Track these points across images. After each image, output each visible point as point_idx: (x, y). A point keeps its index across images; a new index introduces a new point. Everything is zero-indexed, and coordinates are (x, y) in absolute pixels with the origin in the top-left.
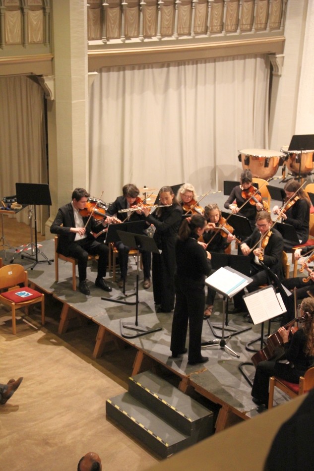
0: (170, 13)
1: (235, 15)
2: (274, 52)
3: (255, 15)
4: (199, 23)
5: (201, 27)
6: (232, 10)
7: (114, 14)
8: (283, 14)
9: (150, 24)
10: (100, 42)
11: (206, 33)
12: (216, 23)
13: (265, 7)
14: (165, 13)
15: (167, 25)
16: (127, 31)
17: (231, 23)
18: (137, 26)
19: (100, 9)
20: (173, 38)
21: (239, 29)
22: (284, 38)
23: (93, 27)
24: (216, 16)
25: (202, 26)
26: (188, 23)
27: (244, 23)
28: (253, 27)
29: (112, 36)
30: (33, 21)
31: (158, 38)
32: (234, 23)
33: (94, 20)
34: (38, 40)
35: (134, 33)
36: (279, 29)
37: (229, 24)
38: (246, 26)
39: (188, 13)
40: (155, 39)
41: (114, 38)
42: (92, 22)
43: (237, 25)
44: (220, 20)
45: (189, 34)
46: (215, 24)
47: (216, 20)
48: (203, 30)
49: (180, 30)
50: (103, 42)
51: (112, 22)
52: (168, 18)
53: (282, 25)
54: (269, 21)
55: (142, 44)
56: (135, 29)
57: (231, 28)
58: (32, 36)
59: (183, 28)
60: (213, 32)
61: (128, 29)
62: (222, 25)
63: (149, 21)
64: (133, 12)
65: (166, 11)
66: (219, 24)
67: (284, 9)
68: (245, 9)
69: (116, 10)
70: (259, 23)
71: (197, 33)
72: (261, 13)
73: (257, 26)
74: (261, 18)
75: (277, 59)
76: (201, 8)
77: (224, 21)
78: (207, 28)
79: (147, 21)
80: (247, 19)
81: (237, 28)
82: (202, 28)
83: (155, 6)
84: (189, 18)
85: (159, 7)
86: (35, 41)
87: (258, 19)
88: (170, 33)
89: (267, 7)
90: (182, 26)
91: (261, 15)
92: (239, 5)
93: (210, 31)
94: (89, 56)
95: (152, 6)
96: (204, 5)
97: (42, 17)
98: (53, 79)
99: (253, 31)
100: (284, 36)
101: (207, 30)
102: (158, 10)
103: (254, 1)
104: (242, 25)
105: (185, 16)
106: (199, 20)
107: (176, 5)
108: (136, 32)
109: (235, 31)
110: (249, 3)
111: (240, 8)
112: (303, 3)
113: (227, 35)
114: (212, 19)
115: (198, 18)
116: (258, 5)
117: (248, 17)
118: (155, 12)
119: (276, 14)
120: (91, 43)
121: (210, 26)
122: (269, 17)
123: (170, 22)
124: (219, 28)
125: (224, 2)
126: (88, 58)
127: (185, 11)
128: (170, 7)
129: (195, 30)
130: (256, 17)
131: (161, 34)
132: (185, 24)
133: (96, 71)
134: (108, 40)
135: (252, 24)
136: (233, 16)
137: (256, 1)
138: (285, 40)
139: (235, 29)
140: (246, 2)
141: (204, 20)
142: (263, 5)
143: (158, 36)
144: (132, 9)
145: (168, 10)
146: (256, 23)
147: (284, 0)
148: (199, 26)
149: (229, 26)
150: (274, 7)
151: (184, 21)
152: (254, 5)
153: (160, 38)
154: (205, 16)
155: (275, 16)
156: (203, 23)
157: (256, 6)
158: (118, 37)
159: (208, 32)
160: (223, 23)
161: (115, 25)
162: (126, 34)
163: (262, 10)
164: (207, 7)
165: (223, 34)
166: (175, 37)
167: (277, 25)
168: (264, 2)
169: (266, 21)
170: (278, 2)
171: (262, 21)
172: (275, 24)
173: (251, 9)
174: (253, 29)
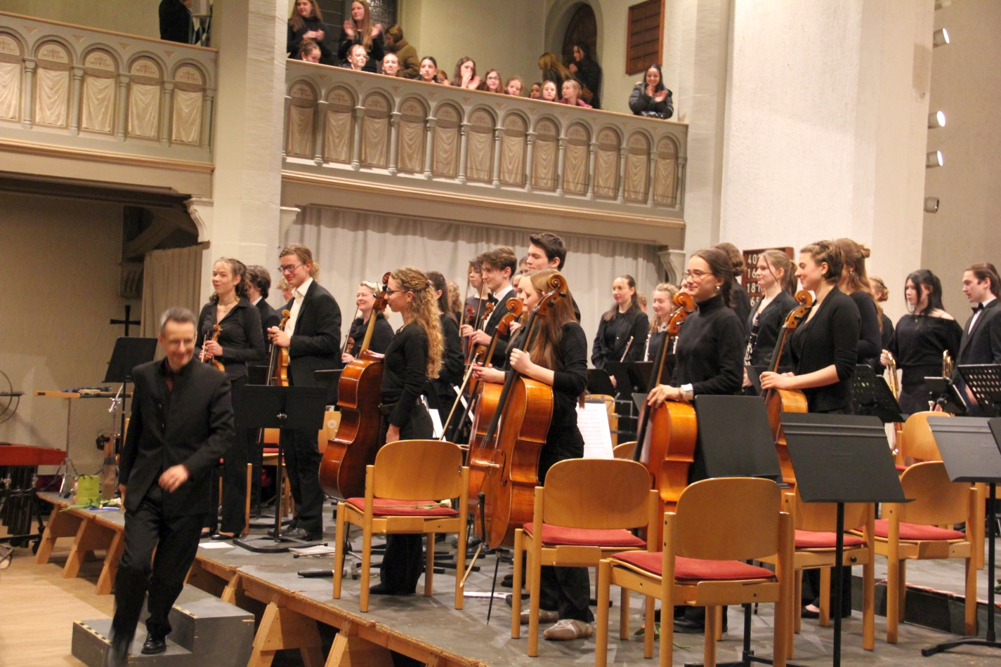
0: (450, 141)
1: (583, 168)
2: (664, 243)
3: (622, 174)
4: (510, 167)
5: (513, 176)
6: (575, 159)
7: (341, 122)
8: (679, 184)
9: (410, 152)
10: (311, 162)
11: (523, 186)
12: (544, 173)
13: (643, 167)
14: (442, 139)
15: (446, 159)
16: (366, 153)
17: (575, 179)
18: (384, 149)
19: (313, 109)
20: (457, 181)
21: (590, 189)
22: (683, 223)
23: (297, 135)
24: (545, 163)
25: (516, 174)
26: (488, 163)
27: (601, 183)
28: (620, 193)
29: (334, 156)
30: (183, 107)
31: (425, 176)
32: (581, 179)
33: (300, 126)
34: (190, 140)
35: (379, 160)
36: (674, 207)
37: (571, 180)
38: (606, 190)
39: (488, 148)
40: (417, 176)
41: (337, 161)
42: (295, 128)
43: (586, 185)
44: (552, 169)
45: (490, 182)
46: (543, 176)
47: (545, 168)
48: (519, 180)
49: (472, 173)
50: (316, 163)
51: (336, 134)
52: (447, 147)
53: (678, 201)
54: (651, 189)
55: (392, 179)
56: (381, 153)
57: (575, 188)
58: (178, 132)
59: (477, 170)
60: (535, 187)
61: (368, 150)
62: (556, 179)
63: (410, 146)
64: (377, 126)
65: (444, 137)
66: (550, 176)
67: (680, 175)
68: (601, 161)
69: (346, 117)
70: (632, 189)
71: (503, 183)
72: (636, 174)
73: (629, 195)
74: (636, 183)
75: (672, 258)
76: (513, 143)
77: (560, 172)
78: (524, 176)
79: (406, 145)
80: (607, 179)
81: (588, 190)
82: (516, 178)
83: (422, 125)
84: (489, 156)
85: (428, 125)
86: (184, 139)
87: (629, 184)
88: (451, 172)
89: (647, 166)
90: (476, 166)
91: (636, 178)
92: (589, 152)
93: (531, 184)
94: (284, 177)
95: (416, 123)
96: (520, 140)
97: (199, 103)
98: (211, 204)
99: (619, 201)
100: (683, 218)
101: (526, 181)
102: (427, 131)
103: (619, 150)
104: (598, 186)
105: (480, 151)
106: (510, 163)
107: (463, 129)
108: (382, 159)
109: (584, 194)
110: (610, 153)
111: (592, 156)
112: (711, 166)
113: (567, 196)
114: (536, 166)
115: (507, 158)
116: (627, 159)
117: (609, 177)
118: (420, 132)
119: (666, 181)
120: (290, 160)
121: (532, 177)
122: (652, 183)
123: (450, 154)
124: (550, 182)
125: (558, 140)
126: (283, 182)
127: (482, 142)
128: (451, 131)
129: (502, 178)
130: (625, 178)
131: (432, 170)
132: (481, 164)
133: (297, 206)
134: (326, 161)
135: (618, 190)
136: (579, 168)
137: (622, 152)
138: (685, 225)
139: (582, 189)
140: (602, 149)
141: (520, 165)
142: (638, 162)
143: (427, 173)
144: (377, 120)
145: (446, 135)
146: (626, 189)
147: (680, 161)
148: (510, 172)
149: (571, 184)
150: (661, 168)
151: (480, 159)
152: (620, 158)
153: (429, 177)
154: (521, 158)
155: (664, 185)
156: (518, 167)
157: (623, 161)
158: (347, 161)
159: (527, 185)
160: (558, 176)
161: (341, 141)
162: (363, 158)
163: (638, 169)
164: (526, 144)
165: (558, 193)
166: (460, 181)
167: (669, 200)
168: (640, 157)
169: (645, 190)
170: (669, 163)
171: (638, 188)
172: (666, 198)
173: (614, 163)
174: (619, 197)
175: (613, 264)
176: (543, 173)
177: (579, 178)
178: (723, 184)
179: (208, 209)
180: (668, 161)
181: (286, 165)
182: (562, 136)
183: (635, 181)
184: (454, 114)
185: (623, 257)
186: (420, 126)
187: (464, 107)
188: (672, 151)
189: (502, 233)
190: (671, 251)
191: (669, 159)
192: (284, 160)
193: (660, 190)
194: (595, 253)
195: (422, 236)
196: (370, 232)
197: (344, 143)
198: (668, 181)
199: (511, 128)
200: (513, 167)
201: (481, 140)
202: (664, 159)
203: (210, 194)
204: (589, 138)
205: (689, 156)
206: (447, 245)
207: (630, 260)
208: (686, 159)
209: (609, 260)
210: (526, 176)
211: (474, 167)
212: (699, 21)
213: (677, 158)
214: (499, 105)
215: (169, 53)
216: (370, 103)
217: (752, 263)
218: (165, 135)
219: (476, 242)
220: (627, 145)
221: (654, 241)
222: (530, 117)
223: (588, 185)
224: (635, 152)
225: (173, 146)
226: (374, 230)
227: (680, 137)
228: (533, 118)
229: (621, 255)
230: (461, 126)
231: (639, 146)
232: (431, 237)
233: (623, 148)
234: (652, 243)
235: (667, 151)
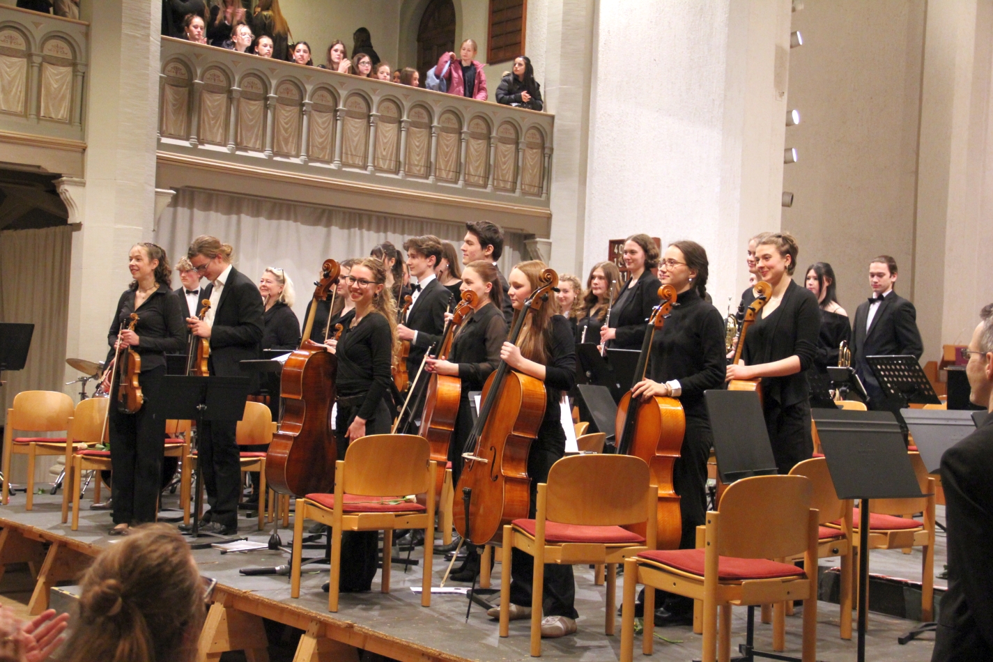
0: (327, 124)
1: (454, 155)
2: (531, 232)
3: (492, 162)
4: (384, 153)
5: (388, 161)
6: (447, 146)
7: (216, 104)
8: (545, 173)
9: (286, 135)
10: (186, 144)
11: (397, 172)
12: (418, 160)
13: (511, 156)
14: (317, 123)
15: (322, 144)
16: (241, 136)
17: (446, 166)
18: (260, 132)
19: (187, 89)
20: (332, 166)
21: (461, 177)
22: (549, 212)
23: (172, 117)
24: (418, 150)
25: (390, 160)
26: (363, 148)
27: (472, 172)
28: (490, 182)
29: (209, 138)
30: (52, 82)
31: (301, 160)
32: (453, 167)
33: (174, 105)
34: (60, 117)
35: (255, 143)
36: (541, 197)
37: (443, 168)
38: (476, 178)
39: (362, 133)
40: (293, 160)
41: (213, 143)
42: (170, 108)
43: (458, 173)
44: (425, 156)
45: (365, 167)
46: (416, 163)
47: (418, 155)
48: (393, 166)
49: (347, 158)
50: (191, 144)
51: (211, 115)
52: (323, 132)
53: (544, 191)
54: (519, 178)
55: (268, 163)
56: (257, 135)
57: (447, 176)
58: (47, 107)
59: (352, 155)
60: (409, 173)
61: (244, 133)
62: (429, 166)
63: (286, 130)
64: (253, 108)
65: (320, 121)
66: (422, 163)
67: (546, 165)
68: (472, 149)
69: (221, 98)
70: (501, 178)
71: (378, 169)
72: (505, 163)
73: (498, 183)
74: (505, 172)
75: (538, 246)
76: (387, 129)
77: (433, 159)
78: (398, 163)
79: (282, 128)
80: (478, 167)
81: (459, 178)
82: (390, 164)
83: (298, 108)
84: (363, 141)
85: (304, 108)
86: (53, 116)
87: (498, 171)
88: (326, 158)
89: (515, 155)
90: (351, 151)
91: (505, 166)
92: (460, 140)
93: (404, 171)
94: (159, 158)
95: (292, 106)
96: (394, 126)
97: (69, 78)
98: (83, 184)
99: (489, 189)
100: (549, 207)
101: (399, 167)
102: (303, 114)
103: (489, 138)
104: (468, 174)
105: (357, 135)
106: (384, 149)
107: (338, 113)
108: (258, 142)
109: (456, 182)
110: (480, 141)
111: (464, 144)
112: (577, 157)
113: (439, 184)
114: (409, 152)
115: (382, 144)
116: (496, 148)
117: (479, 165)
118: (296, 116)
119: (533, 171)
120: (164, 140)
121: (405, 164)
122: (520, 172)
123: (326, 139)
124: (423, 169)
125: (431, 128)
126: (157, 163)
127: (356, 128)
128: (325, 117)
129: (376, 164)
130: (495, 166)
131: (308, 155)
132: (355, 149)
133: (171, 188)
134: (202, 144)
135: (488, 178)
136: (450, 156)
137: (492, 140)
138: (551, 215)
139: (454, 177)
140: (474, 138)
141: (394, 152)
142: (506, 151)
143: (303, 158)
144: (253, 102)
145: (322, 120)
146: (496, 177)
147: (547, 151)
148: (384, 158)
149: (443, 171)
150: (529, 158)
151: (355, 144)
152: (490, 147)
153: (305, 161)
154: (395, 145)
155: (531, 174)
156: (391, 154)
157: (492, 149)
158: (223, 143)
159: (401, 172)
160: (431, 162)
161: (216, 123)
162: (239, 140)
163: (506, 159)
164: (400, 131)
165: (430, 180)
166: (335, 166)
167: (536, 189)
168: (508, 146)
169: (514, 179)
170: (536, 153)
171: (507, 177)
172: (533, 188)
173: (484, 152)
174: (489, 186)
176: (416, 160)
177: (451, 165)
178: (588, 175)
179: (80, 189)
180: (535, 151)
181: (161, 146)
182: (435, 123)
183: (504, 170)
184: (329, 98)
186: (296, 109)
187: (340, 91)
188: (539, 141)
189: (374, 219)
190: (538, 239)
191: (536, 148)
192: (159, 140)
193: (527, 179)
195: (296, 221)
196: (243, 216)
197: (220, 124)
198: (535, 171)
199: (385, 114)
200: (387, 153)
201: (356, 126)
202: (532, 148)
203: (82, 173)
204: (461, 127)
205: (555, 146)
206: (321, 230)
208: (552, 149)
210: (400, 162)
211: (349, 153)
212: (565, 13)
213: (543, 148)
214: (374, 91)
215: (37, 25)
216: (246, 84)
218: (33, 111)
219: (349, 228)
220: (497, 134)
221: (522, 230)
222: (404, 103)
223: (459, 173)
224: (504, 141)
225: (41, 122)
226: (247, 214)
227: (547, 128)
228: (407, 105)
230: (336, 111)
231: (508, 136)
232: (305, 222)
233: (493, 137)
234: (520, 232)
235: (534, 140)
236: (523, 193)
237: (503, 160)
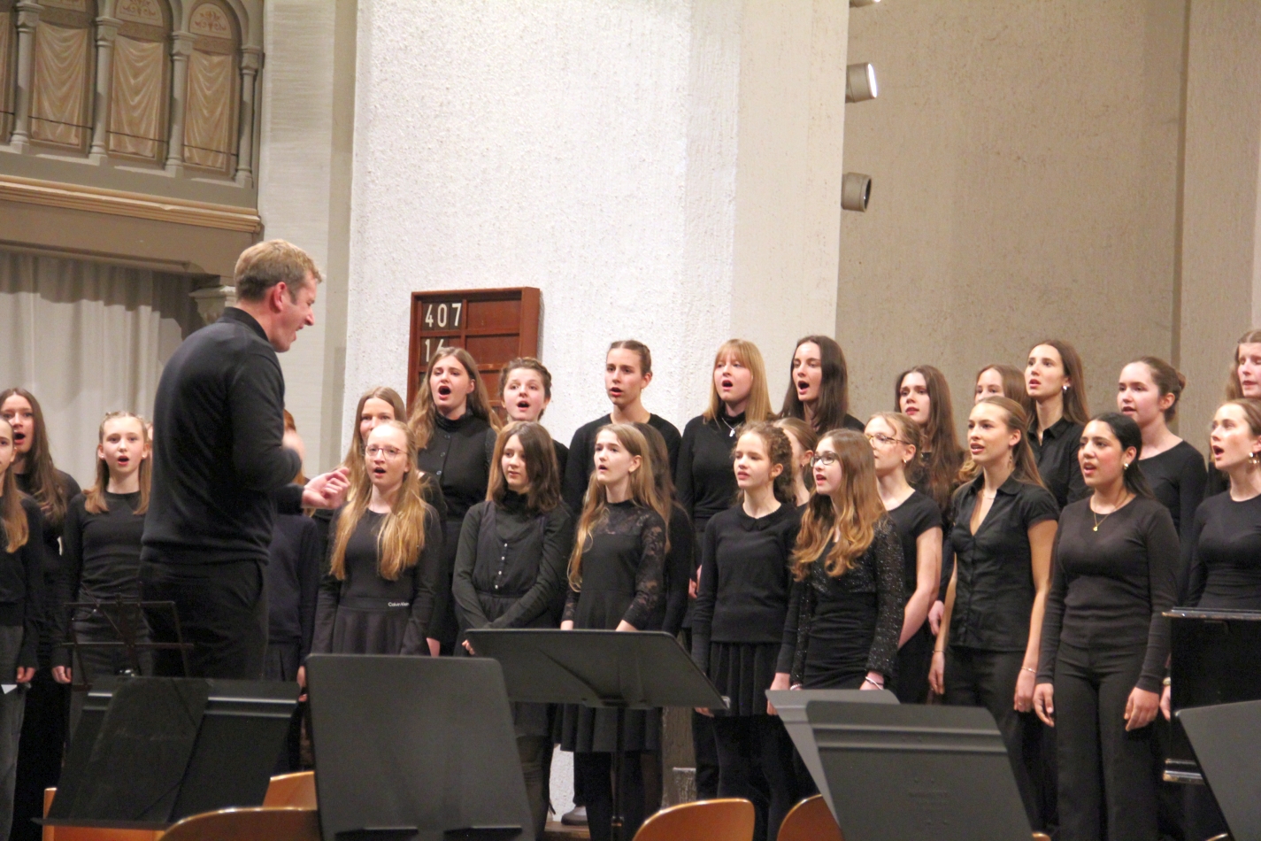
2: (210, 271)
3: (102, 87)
8: (245, 119)
13: (155, 71)
21: (20, 127)
22: (256, 218)
27: (48, 111)
28: (98, 140)
36: (233, 179)
38: (61, 128)
43: (10, 114)
53: (243, 165)
54: (176, 130)
67: (247, 97)
70: (127, 129)
72: (137, 93)
73: (119, 143)
74: (136, 114)
80: (65, 99)
81: (14, 127)
87: (118, 113)
89: (164, 70)
91: (137, 99)
92: (15, 29)
99: (95, 159)
100: (255, 207)
103: (94, 25)
104: (39, 118)
109: (5, 140)
110: (71, 32)
111: (24, 40)
112: (328, 77)
116: (113, 49)
117: (67, 95)
119: (212, 112)
122: (178, 112)
130: (110, 98)
135: (93, 129)
137: (101, 31)
138: (262, 227)
140: (51, 23)
142: (141, 59)
146: (113, 128)
147: (247, 60)
150: (201, 77)
152: (97, 47)
155: (206, 120)
157: (103, 54)
163: (141, 78)
167: (221, 158)
168: (146, 45)
169: (161, 133)
170: (220, 64)
171: (143, 126)
172: (212, 155)
173: (82, 62)
174: (95, 149)
175: (77, 317)
178: (357, 124)
180: (216, 59)
183: (135, 108)
185: (101, 303)
188: (227, 34)
190: (227, 289)
191: (219, 54)
193: (197, 135)
194: (29, 291)
198: (219, 110)
202: (208, 53)
205: (269, 50)
207: (119, 310)
208: (261, 57)
209: (63, 310)
213: (239, 53)
217: (435, 323)
220: (114, 14)
221: (184, 264)
223: (14, 114)
224: (133, 32)
229: (96, 298)
231: (144, 19)
233: (104, 23)
234: (180, 269)
235: (214, 33)
236: (186, 168)
237: (132, 81)
